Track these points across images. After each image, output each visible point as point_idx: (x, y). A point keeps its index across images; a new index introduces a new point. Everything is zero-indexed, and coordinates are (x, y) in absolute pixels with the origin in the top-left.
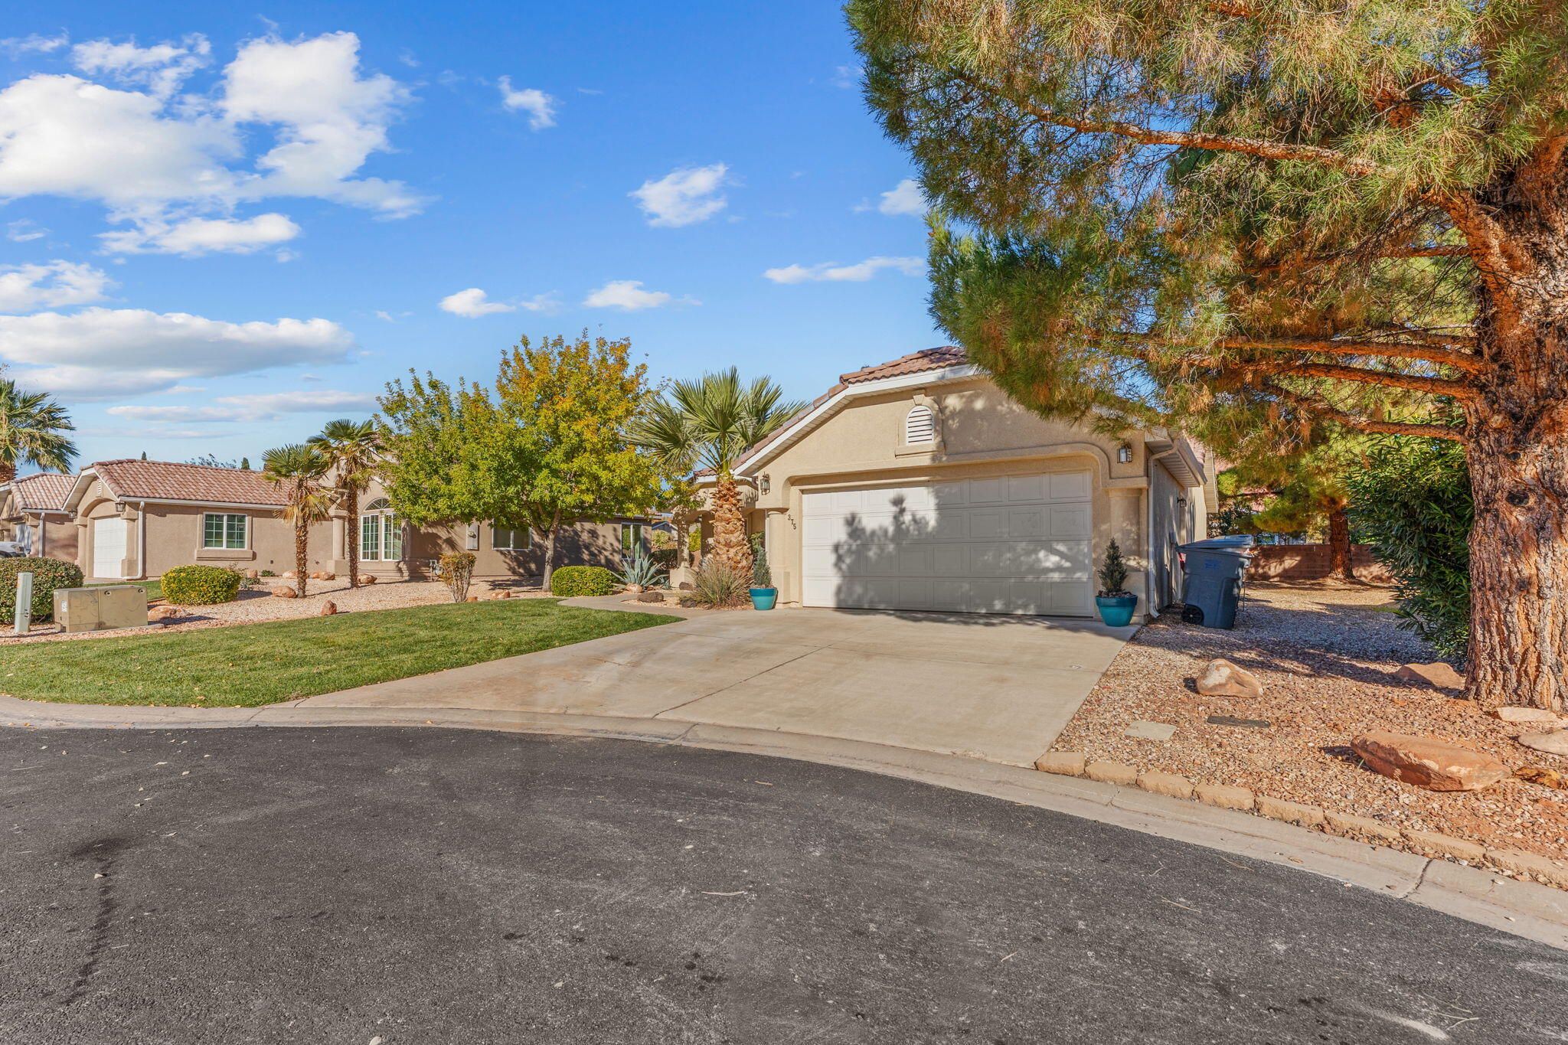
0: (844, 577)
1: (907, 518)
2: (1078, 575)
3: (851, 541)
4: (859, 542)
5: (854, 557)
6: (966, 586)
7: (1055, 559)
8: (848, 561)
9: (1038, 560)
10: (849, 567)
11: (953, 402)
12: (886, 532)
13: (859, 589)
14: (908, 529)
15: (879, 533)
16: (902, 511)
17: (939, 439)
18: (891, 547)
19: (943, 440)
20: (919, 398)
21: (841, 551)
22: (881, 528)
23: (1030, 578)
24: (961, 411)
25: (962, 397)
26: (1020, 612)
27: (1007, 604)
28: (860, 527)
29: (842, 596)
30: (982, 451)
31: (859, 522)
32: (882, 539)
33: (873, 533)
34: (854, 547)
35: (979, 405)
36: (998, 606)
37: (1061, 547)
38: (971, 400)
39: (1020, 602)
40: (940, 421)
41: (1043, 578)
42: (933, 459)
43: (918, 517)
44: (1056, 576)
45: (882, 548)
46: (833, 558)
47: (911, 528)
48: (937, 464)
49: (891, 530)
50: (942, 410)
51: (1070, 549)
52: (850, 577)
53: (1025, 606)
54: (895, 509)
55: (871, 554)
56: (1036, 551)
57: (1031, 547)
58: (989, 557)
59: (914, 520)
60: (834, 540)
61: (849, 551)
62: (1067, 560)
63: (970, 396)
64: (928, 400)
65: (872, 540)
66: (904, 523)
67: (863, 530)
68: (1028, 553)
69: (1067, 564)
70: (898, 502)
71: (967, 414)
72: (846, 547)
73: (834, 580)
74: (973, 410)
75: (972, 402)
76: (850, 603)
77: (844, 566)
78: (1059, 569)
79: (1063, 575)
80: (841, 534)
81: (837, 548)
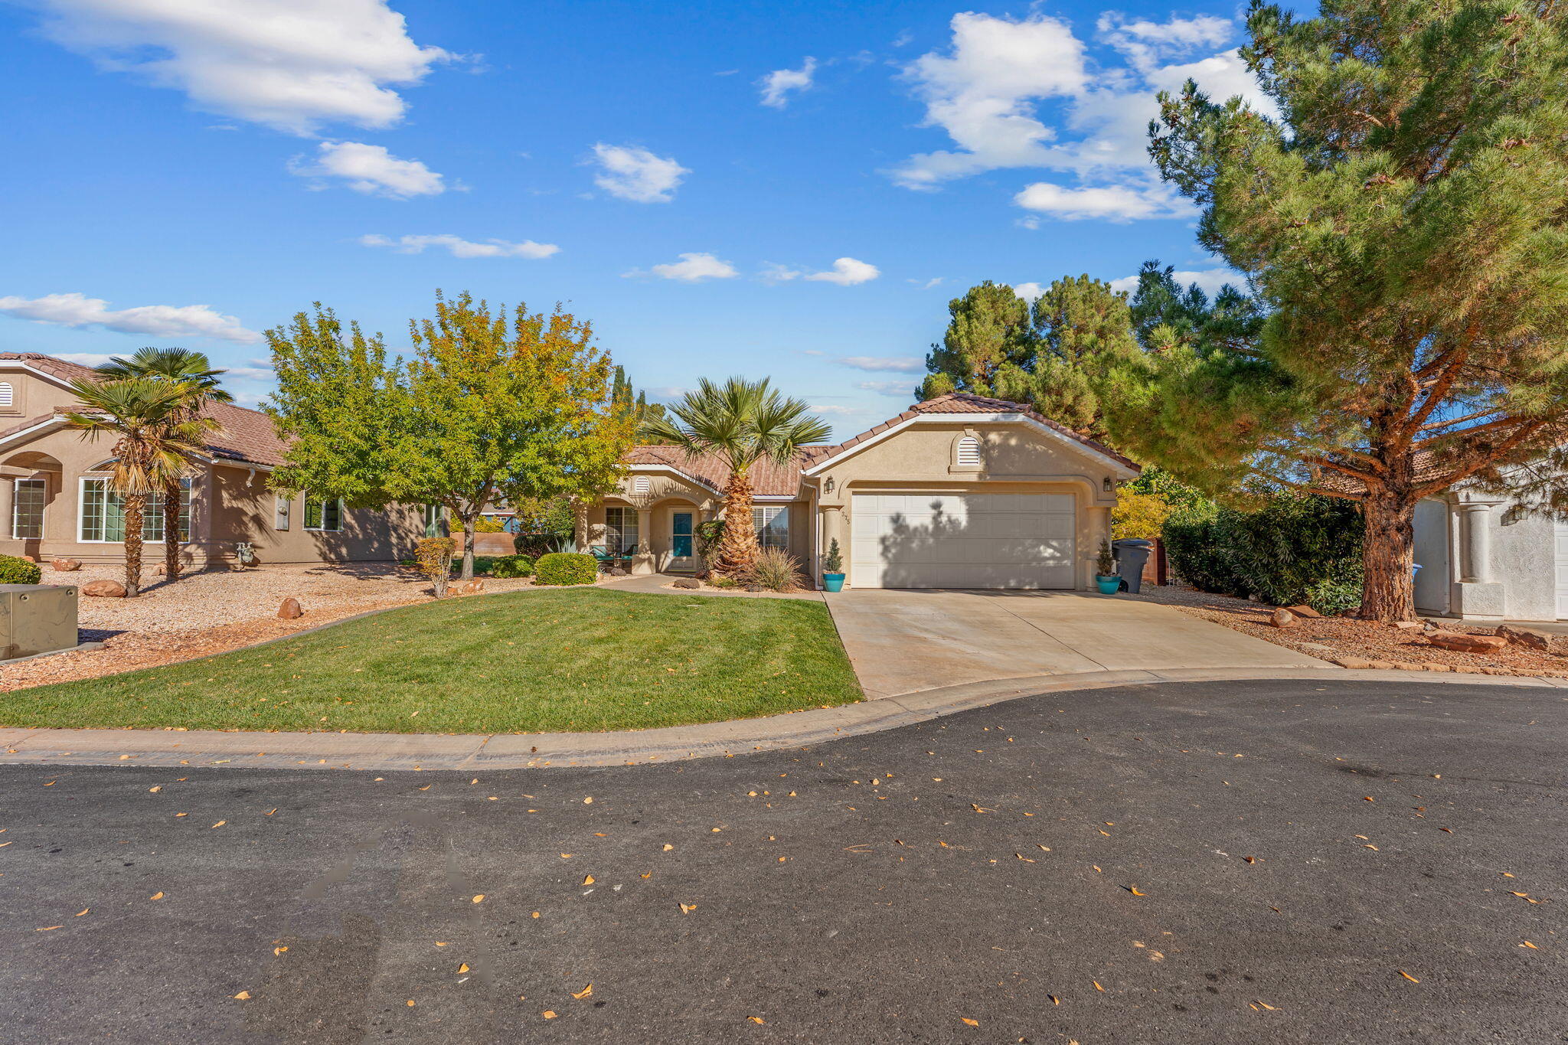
0: (890, 563)
1: (944, 519)
2: (1065, 562)
3: (896, 536)
4: (903, 536)
5: (899, 548)
6: (989, 570)
7: (1050, 551)
8: (893, 551)
9: (1040, 552)
10: (895, 555)
11: (994, 437)
12: (926, 528)
13: (903, 573)
14: (944, 527)
15: (920, 529)
16: (940, 513)
17: (984, 463)
18: (931, 541)
19: (987, 464)
20: (969, 431)
21: (887, 543)
22: (922, 526)
23: (1034, 564)
24: (999, 445)
25: (1000, 435)
26: (1027, 587)
27: (1019, 582)
28: (904, 524)
29: (888, 579)
30: (1015, 475)
31: (904, 520)
32: (924, 534)
33: (916, 529)
34: (899, 540)
35: (1013, 442)
36: (1013, 583)
37: (1055, 544)
38: (1007, 438)
39: (1027, 580)
40: (984, 450)
41: (1043, 564)
42: (980, 476)
43: (953, 518)
44: (1051, 563)
45: (923, 541)
46: (880, 548)
47: (947, 526)
48: (982, 480)
49: (931, 527)
50: (986, 442)
51: (1060, 544)
52: (894, 564)
53: (1031, 583)
54: (934, 512)
55: (914, 545)
56: (1038, 546)
57: (1035, 543)
58: (1006, 549)
59: (950, 520)
60: (881, 534)
61: (895, 543)
62: (1058, 552)
63: (1007, 435)
64: (976, 434)
65: (915, 535)
66: (941, 522)
67: (907, 527)
68: (1033, 547)
69: (1058, 555)
70: (937, 506)
71: (1004, 447)
72: (892, 540)
73: (882, 566)
74: (1009, 445)
75: (1008, 439)
76: (895, 584)
77: (890, 555)
78: (1053, 557)
79: (1056, 562)
80: (888, 529)
81: (883, 540)
